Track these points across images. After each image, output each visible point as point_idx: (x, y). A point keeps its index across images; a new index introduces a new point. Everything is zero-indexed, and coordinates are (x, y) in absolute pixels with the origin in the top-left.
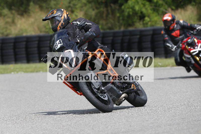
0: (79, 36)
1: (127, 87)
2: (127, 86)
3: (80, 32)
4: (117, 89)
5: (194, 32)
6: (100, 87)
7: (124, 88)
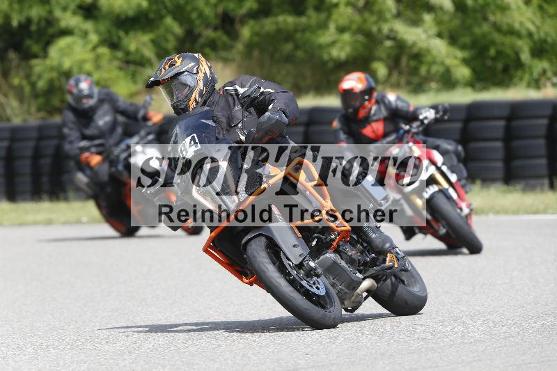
0: (243, 125)
1: (374, 263)
2: (373, 258)
3: (246, 114)
4: (349, 267)
5: (411, 127)
6: (303, 259)
7: (365, 264)
